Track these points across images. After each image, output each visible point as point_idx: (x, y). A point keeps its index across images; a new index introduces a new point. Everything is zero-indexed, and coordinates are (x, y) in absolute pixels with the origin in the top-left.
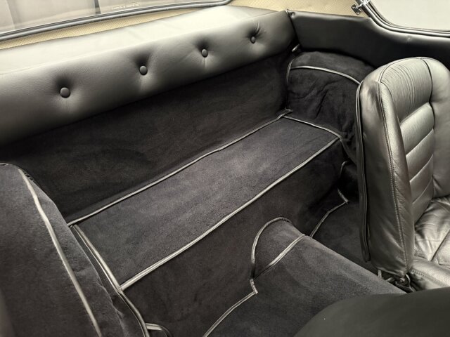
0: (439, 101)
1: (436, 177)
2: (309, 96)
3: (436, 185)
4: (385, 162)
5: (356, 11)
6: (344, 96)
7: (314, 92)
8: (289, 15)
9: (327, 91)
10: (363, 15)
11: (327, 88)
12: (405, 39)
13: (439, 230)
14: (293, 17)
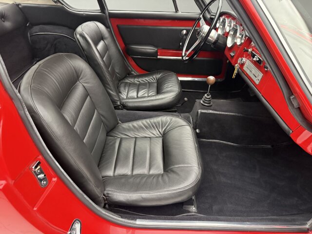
0: (106, 38)
1: (117, 71)
2: (47, 49)
3: (118, 75)
4: (97, 61)
5: (55, 2)
6: (65, 45)
7: (49, 46)
8: (18, 5)
9: (56, 44)
10: (59, 4)
11: (55, 42)
12: (82, 14)
13: (125, 89)
14: (20, 6)
